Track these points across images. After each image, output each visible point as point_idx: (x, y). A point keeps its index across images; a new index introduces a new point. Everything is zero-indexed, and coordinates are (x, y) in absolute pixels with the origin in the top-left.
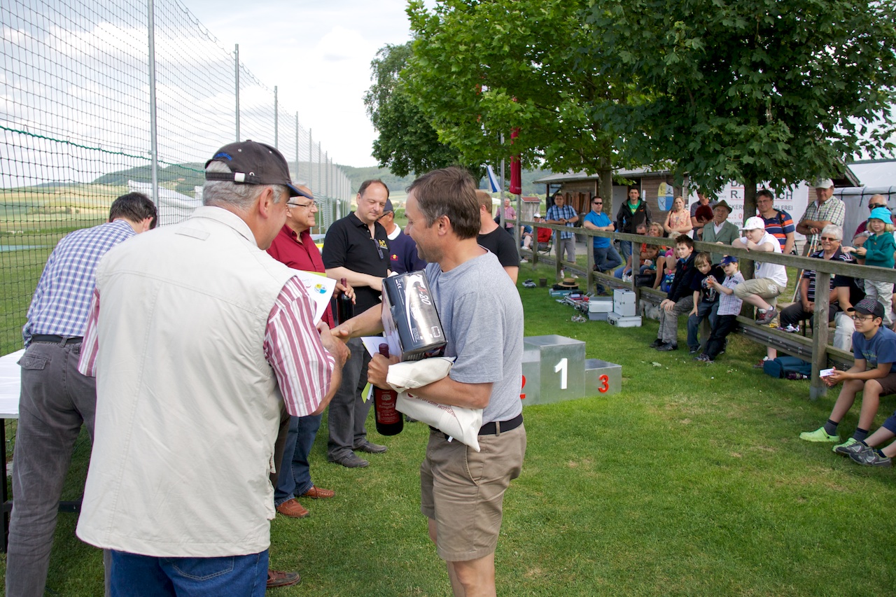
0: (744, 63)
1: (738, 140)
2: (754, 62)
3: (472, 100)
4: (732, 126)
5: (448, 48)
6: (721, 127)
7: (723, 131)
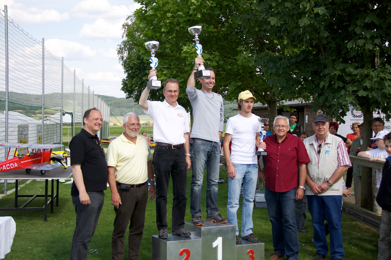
0: (359, 24)
1: (356, 80)
2: (367, 23)
3: (177, 52)
4: (350, 69)
5: (159, 15)
6: (343, 71)
7: (345, 73)
